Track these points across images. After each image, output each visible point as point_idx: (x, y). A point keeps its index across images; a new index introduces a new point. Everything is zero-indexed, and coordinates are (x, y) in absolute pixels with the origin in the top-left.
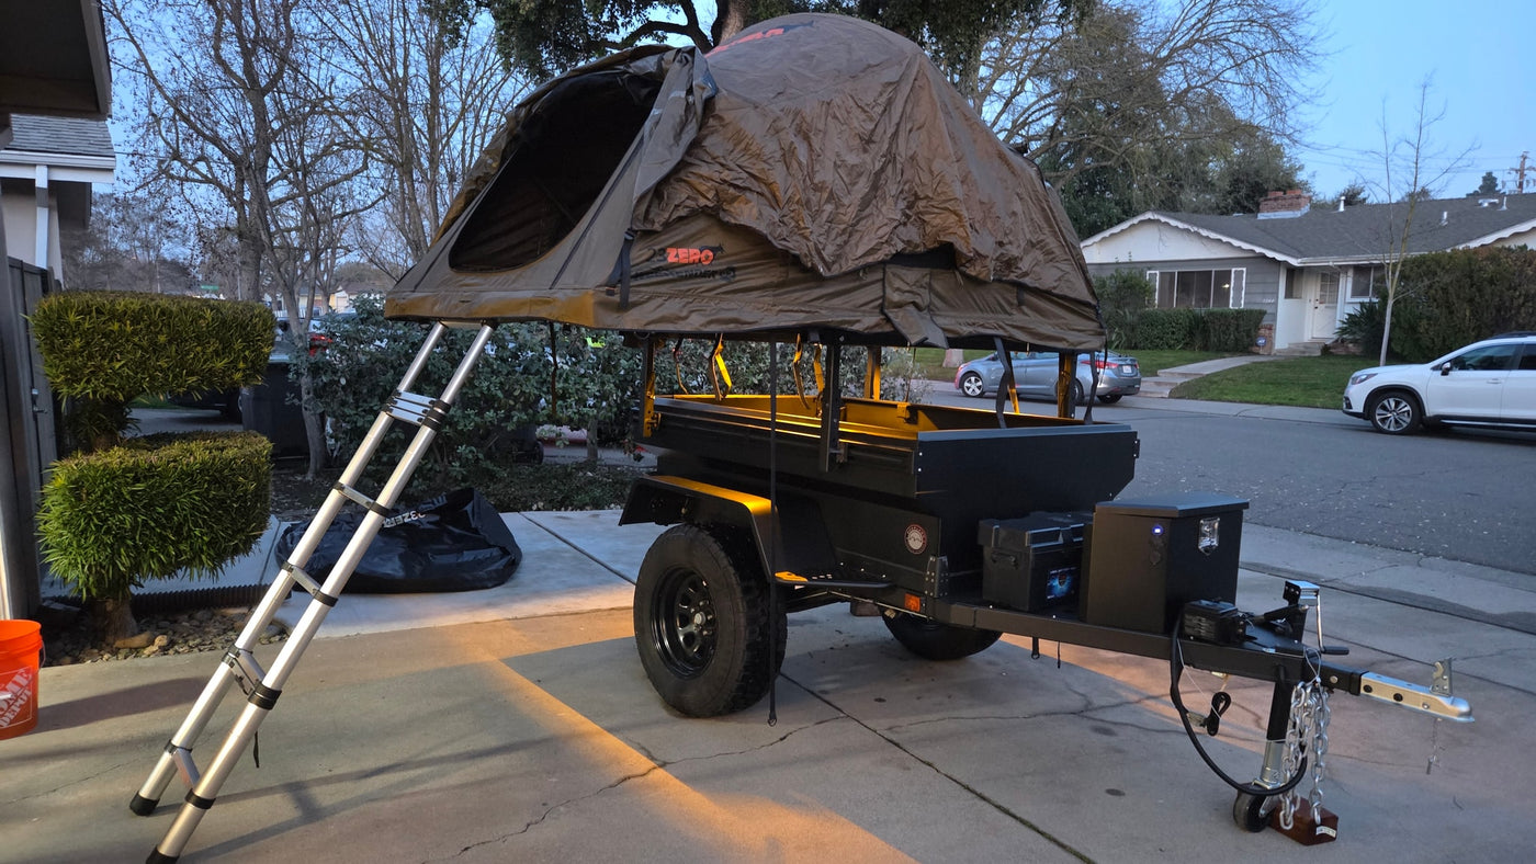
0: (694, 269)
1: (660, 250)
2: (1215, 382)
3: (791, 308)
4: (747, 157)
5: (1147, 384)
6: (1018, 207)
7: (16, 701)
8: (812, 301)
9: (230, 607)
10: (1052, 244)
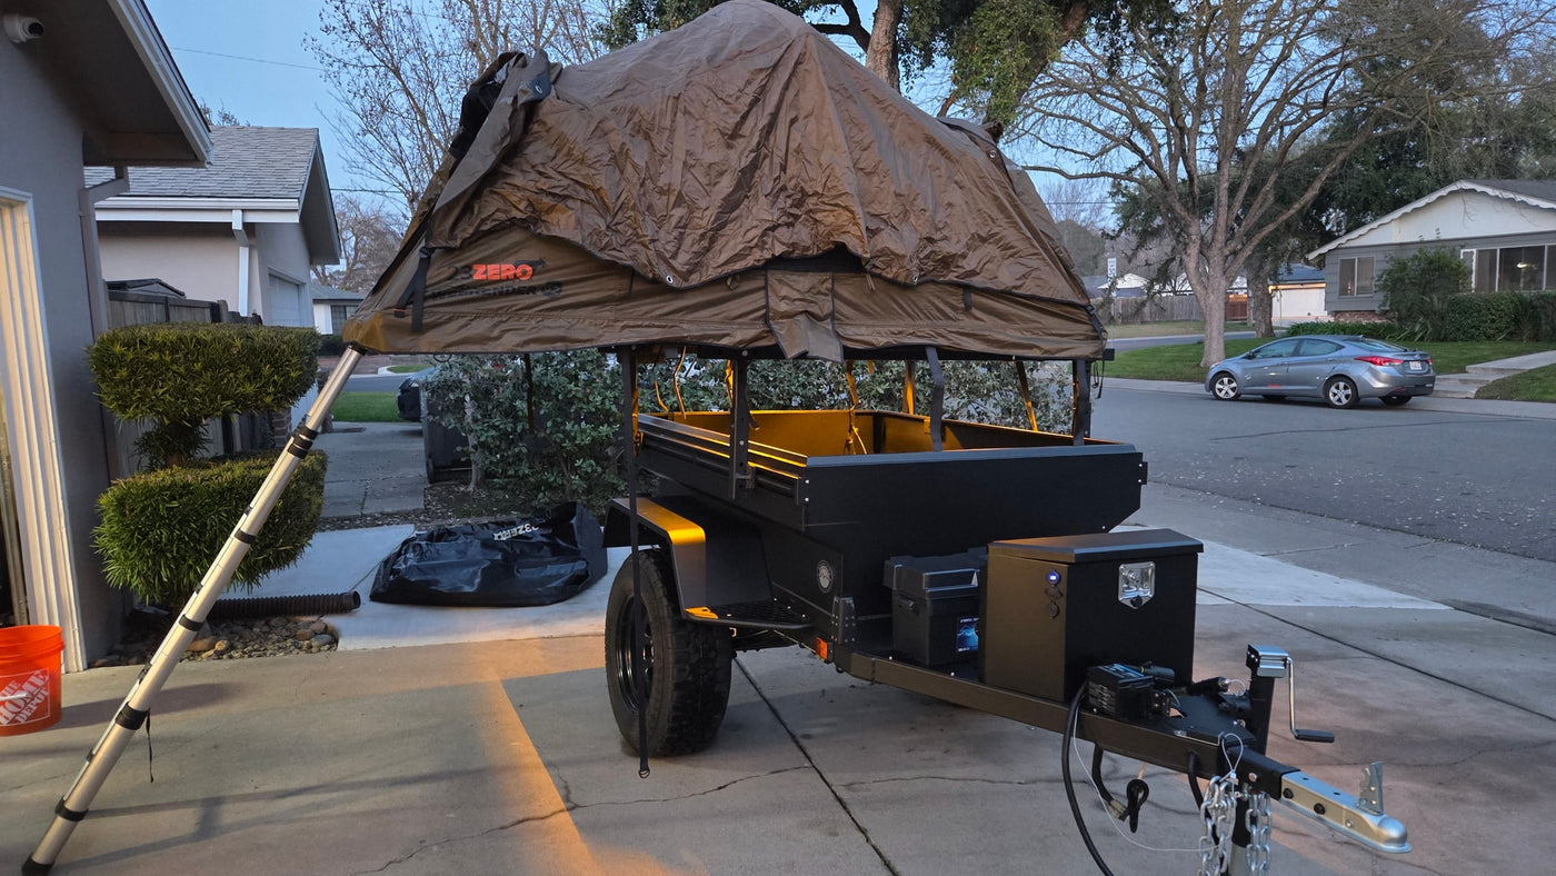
0: (505, 286)
1: (463, 267)
2: (1539, 379)
3: (640, 323)
4: (570, 162)
5: (1445, 383)
6: (956, 196)
7: (33, 699)
8: (669, 314)
9: (305, 615)
10: (1011, 236)
